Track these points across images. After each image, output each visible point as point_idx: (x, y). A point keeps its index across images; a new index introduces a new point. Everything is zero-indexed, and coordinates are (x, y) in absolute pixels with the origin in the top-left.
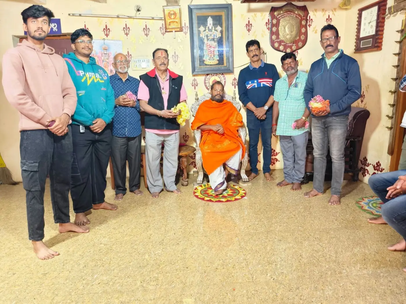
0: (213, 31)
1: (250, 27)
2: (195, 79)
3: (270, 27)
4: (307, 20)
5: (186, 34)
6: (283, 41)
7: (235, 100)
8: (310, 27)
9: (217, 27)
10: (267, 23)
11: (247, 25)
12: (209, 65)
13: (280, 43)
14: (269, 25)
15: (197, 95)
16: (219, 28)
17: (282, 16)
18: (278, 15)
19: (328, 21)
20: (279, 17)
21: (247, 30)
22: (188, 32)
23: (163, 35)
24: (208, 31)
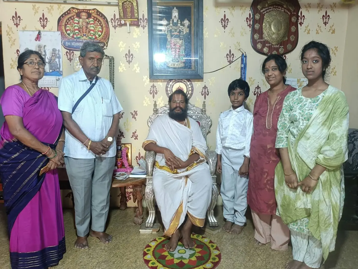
0: (179, 25)
1: (226, 23)
2: (153, 85)
3: (251, 24)
4: (298, 17)
5: (144, 28)
6: (267, 42)
7: (205, 114)
8: (301, 25)
9: (183, 21)
10: (247, 18)
11: (222, 19)
12: (172, 68)
13: (264, 43)
14: (250, 21)
15: (155, 105)
16: (186, 22)
17: (267, 10)
18: (262, 9)
19: (324, 18)
20: (263, 12)
21: (223, 27)
22: (147, 25)
23: (115, 28)
24: (173, 25)
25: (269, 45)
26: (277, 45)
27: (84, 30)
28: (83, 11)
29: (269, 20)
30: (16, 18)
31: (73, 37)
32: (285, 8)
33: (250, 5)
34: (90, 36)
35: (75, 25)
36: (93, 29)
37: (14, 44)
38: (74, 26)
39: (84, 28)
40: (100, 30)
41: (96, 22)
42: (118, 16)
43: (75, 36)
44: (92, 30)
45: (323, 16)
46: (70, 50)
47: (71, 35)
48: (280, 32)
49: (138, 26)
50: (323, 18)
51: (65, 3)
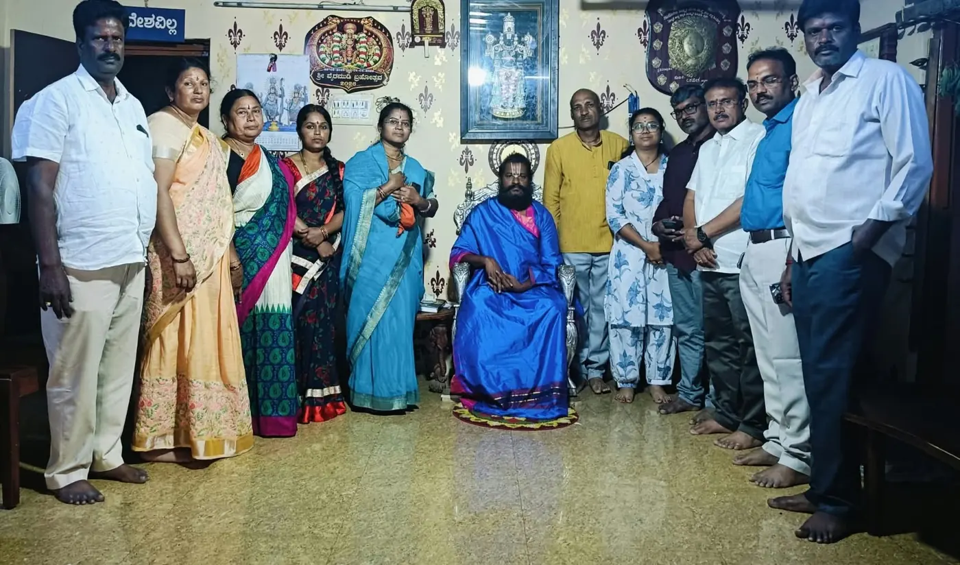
0: (516, 43)
1: (601, 38)
2: (467, 149)
3: (647, 39)
4: (735, 26)
5: (453, 49)
6: (678, 72)
8: (743, 41)
9: (524, 37)
10: (640, 30)
11: (593, 32)
12: (501, 119)
13: (671, 75)
14: (645, 34)
15: (469, 186)
16: (528, 38)
18: (666, 14)
20: (670, 18)
21: (594, 45)
22: (459, 44)
23: (403, 49)
24: (505, 43)
25: (680, 78)
26: (697, 78)
27: (349, 53)
28: (350, 21)
29: (679, 34)
30: (235, 33)
31: (329, 64)
32: (710, 13)
33: (646, 6)
34: (359, 63)
35: (335, 44)
36: (364, 50)
37: (228, 76)
38: (332, 45)
39: (350, 48)
40: (378, 52)
41: (371, 39)
42: (408, 29)
43: (333, 63)
44: (362, 53)
45: (787, 24)
46: (323, 87)
47: (327, 61)
48: (700, 56)
49: (443, 45)
50: (786, 27)
51: (321, 7)
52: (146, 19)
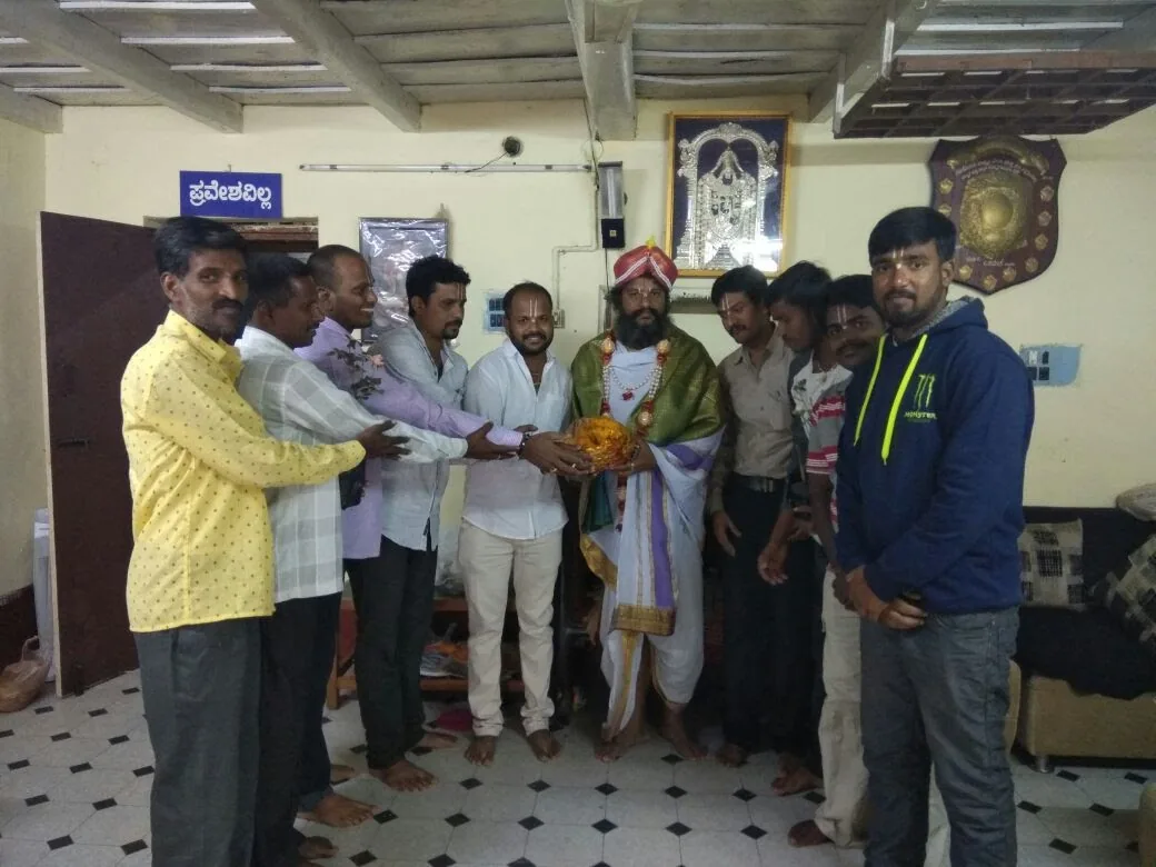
6: (969, 251)
17: (972, 169)
18: (959, 168)
20: (963, 174)
25: (974, 259)
52: (231, 188)
